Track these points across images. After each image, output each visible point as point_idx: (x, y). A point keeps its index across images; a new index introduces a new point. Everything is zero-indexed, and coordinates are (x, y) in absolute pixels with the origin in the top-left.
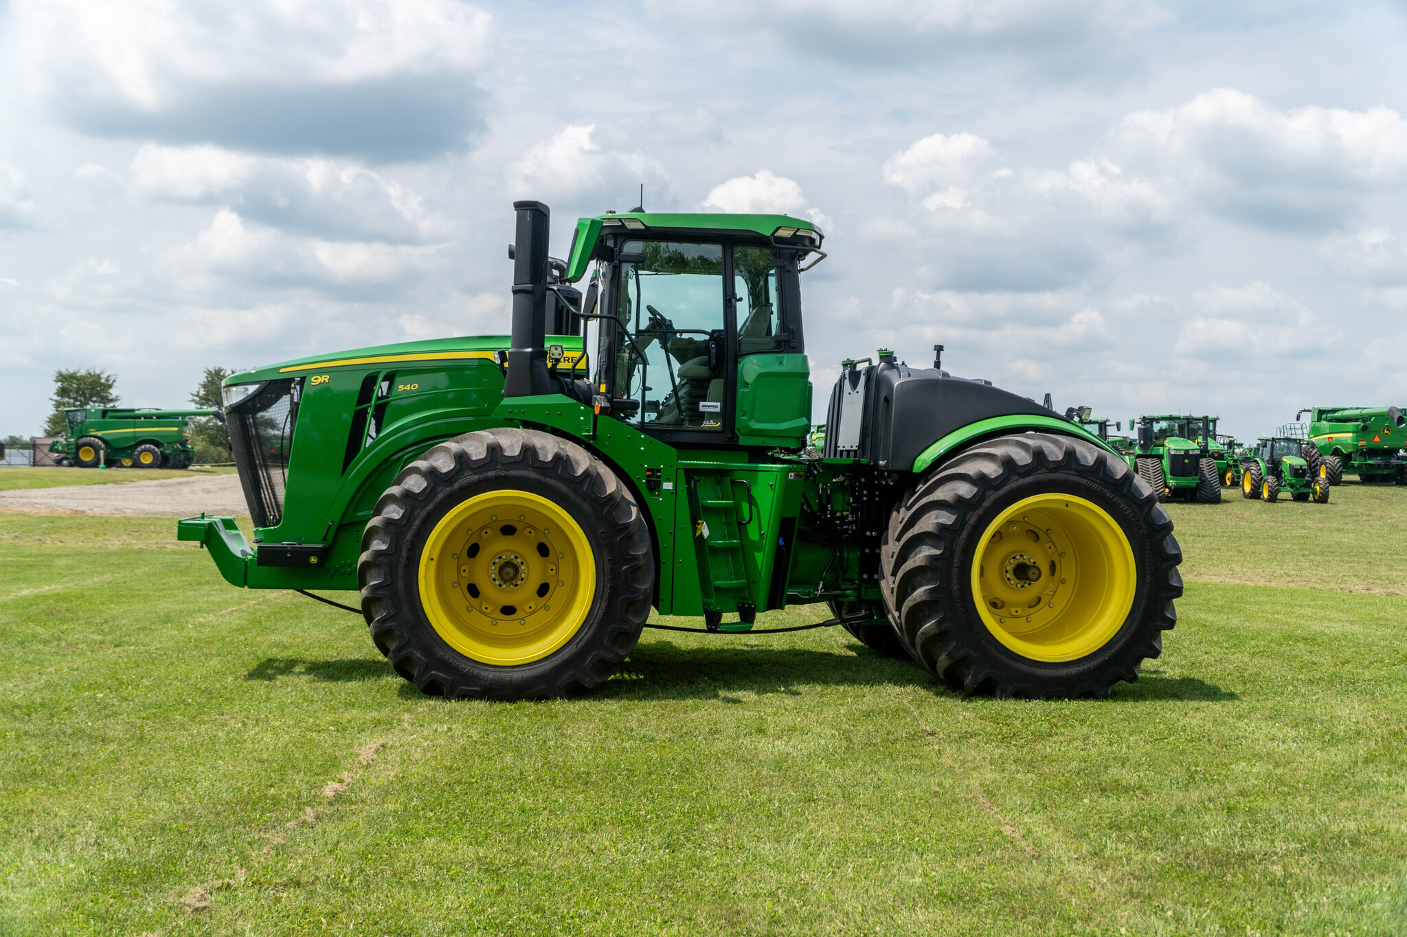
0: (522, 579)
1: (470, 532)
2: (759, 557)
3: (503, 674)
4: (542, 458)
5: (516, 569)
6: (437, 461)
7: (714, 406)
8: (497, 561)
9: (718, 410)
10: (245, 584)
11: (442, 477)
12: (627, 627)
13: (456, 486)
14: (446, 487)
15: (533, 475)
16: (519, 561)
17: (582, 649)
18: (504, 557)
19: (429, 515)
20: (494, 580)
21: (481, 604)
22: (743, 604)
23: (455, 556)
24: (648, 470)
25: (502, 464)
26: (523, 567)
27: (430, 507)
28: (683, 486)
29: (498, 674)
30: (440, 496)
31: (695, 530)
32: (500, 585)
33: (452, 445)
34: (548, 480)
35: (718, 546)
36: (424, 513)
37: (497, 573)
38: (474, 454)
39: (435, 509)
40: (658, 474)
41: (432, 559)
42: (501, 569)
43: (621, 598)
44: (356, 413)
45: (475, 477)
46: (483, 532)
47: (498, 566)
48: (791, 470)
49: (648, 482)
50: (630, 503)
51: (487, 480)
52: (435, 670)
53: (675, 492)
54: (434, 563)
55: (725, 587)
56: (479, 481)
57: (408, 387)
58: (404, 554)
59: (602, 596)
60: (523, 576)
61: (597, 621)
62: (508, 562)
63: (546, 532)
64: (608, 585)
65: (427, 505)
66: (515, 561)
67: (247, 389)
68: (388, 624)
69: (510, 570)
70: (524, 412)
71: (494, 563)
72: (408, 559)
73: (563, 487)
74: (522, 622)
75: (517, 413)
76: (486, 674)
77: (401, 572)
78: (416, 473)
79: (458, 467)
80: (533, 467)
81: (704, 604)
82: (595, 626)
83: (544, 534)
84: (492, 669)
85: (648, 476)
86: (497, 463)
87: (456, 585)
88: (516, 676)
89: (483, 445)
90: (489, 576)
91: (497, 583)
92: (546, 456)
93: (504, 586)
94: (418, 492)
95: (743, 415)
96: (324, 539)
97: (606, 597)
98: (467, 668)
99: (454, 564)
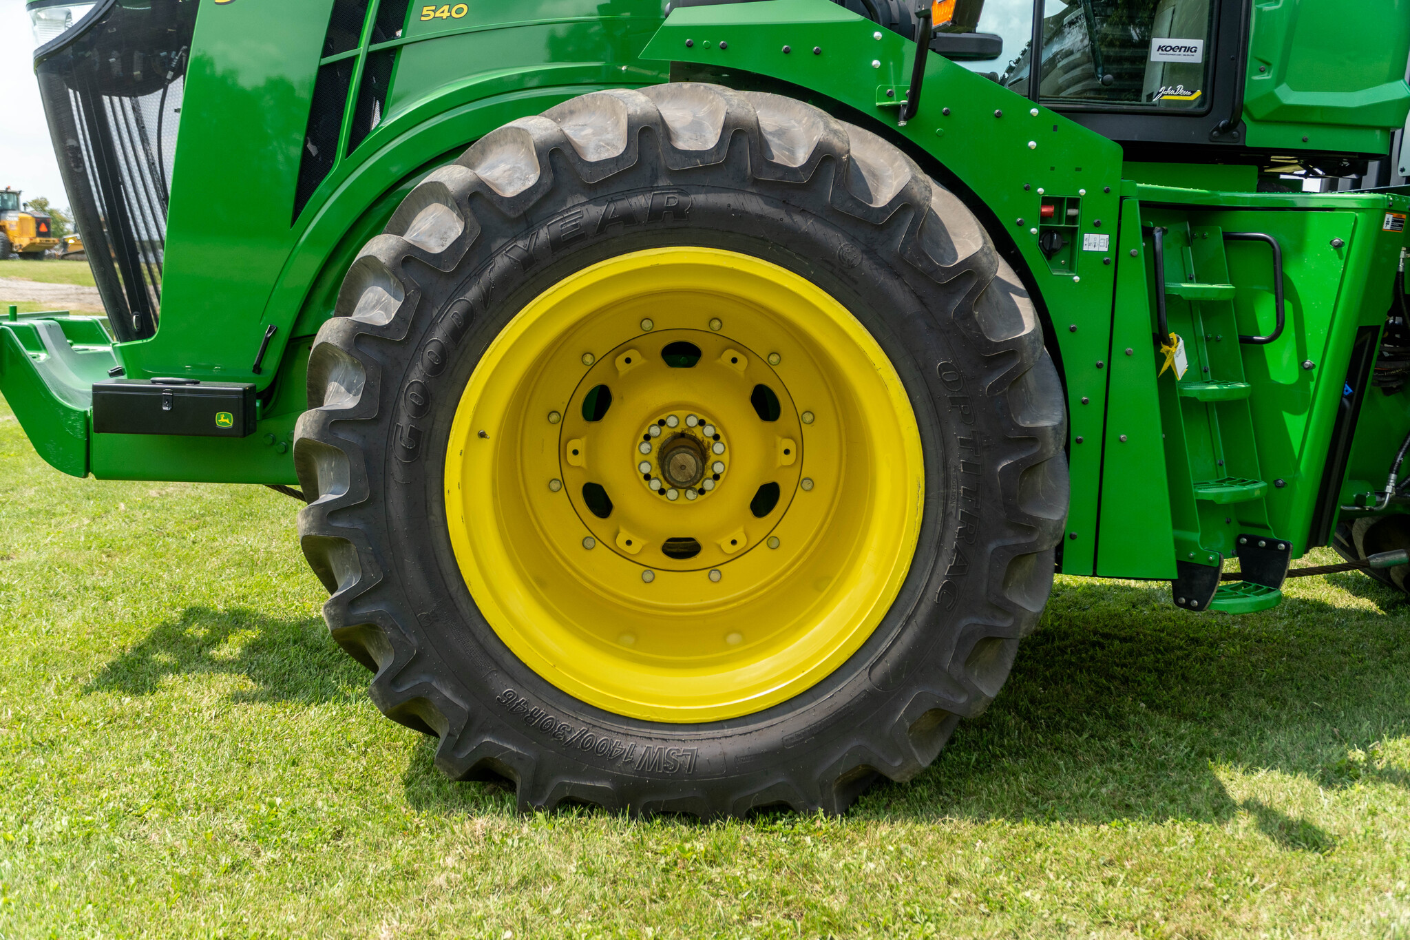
0: (716, 477)
1: (588, 359)
2: (1295, 425)
3: (671, 747)
4: (779, 157)
5: (701, 452)
6: (493, 167)
7: (1187, 49)
8: (655, 431)
9: (1197, 58)
10: (88, 469)
11: (504, 209)
12: (1009, 623)
13: (543, 235)
14: (515, 238)
15: (754, 204)
16: (709, 431)
17: (885, 682)
18: (672, 422)
19: (469, 316)
20: (647, 477)
21: (617, 534)
22: (1254, 540)
23: (554, 417)
24: (1046, 201)
25: (671, 174)
26: (718, 448)
27: (472, 294)
28: (1135, 244)
29: (660, 745)
30: (501, 262)
31: (1160, 359)
32: (662, 492)
33: (539, 127)
34: (798, 219)
35: (1208, 398)
36: (457, 309)
37: (655, 462)
38: (592, 146)
39: (486, 298)
40: (1072, 212)
41: (482, 435)
42: (665, 455)
43: (992, 547)
44: (322, 69)
45: (595, 212)
46: (620, 360)
47: (656, 443)
48: (1390, 209)
49: (1045, 233)
50: (1007, 288)
51: (628, 219)
52: (492, 732)
53: (1113, 261)
54: (488, 446)
55: (1224, 501)
56: (605, 224)
57: (444, 12)
58: (404, 421)
59: (941, 539)
60: (718, 468)
61: (924, 609)
62: (682, 435)
63: (774, 359)
64: (957, 509)
65: (463, 288)
66: (697, 432)
67: (69, 15)
68: (365, 611)
69: (688, 459)
70: (724, 47)
71: (647, 438)
72: (415, 435)
73: (837, 241)
74: (715, 576)
75: (708, 48)
76: (627, 744)
77: (397, 470)
78: (438, 201)
79: (548, 180)
80: (756, 182)
81: (1179, 544)
82: (920, 618)
83: (769, 364)
84: (646, 732)
85: (1044, 218)
86: (655, 176)
87: (555, 485)
88: (709, 749)
89: (617, 123)
90: (636, 468)
91: (655, 485)
92: (792, 152)
93: (672, 494)
94: (437, 250)
95: (1262, 71)
96: (257, 369)
97: (951, 542)
98: (575, 728)
99: (551, 435)
